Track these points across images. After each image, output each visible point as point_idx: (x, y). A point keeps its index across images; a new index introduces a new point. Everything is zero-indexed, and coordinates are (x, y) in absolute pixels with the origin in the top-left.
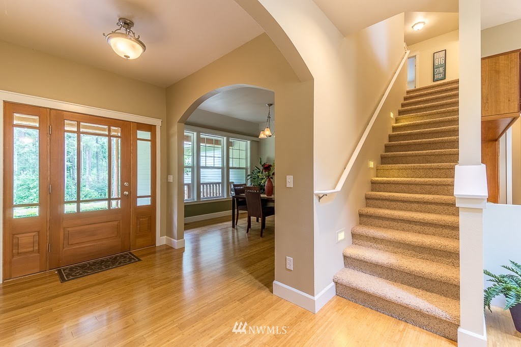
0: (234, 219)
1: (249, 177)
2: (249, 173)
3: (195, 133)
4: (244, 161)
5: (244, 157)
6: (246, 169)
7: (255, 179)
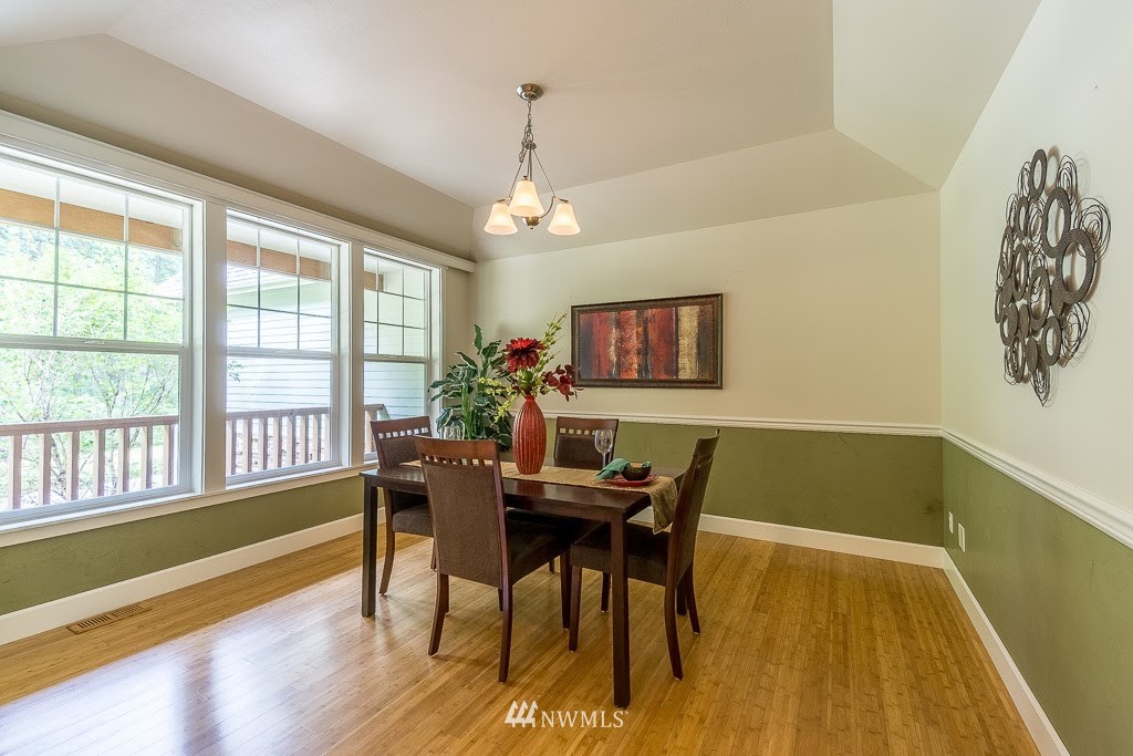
0: (372, 556)
1: (437, 391)
2: (437, 376)
3: (199, 206)
4: (420, 336)
5: (420, 321)
6: (427, 362)
7: (460, 395)
